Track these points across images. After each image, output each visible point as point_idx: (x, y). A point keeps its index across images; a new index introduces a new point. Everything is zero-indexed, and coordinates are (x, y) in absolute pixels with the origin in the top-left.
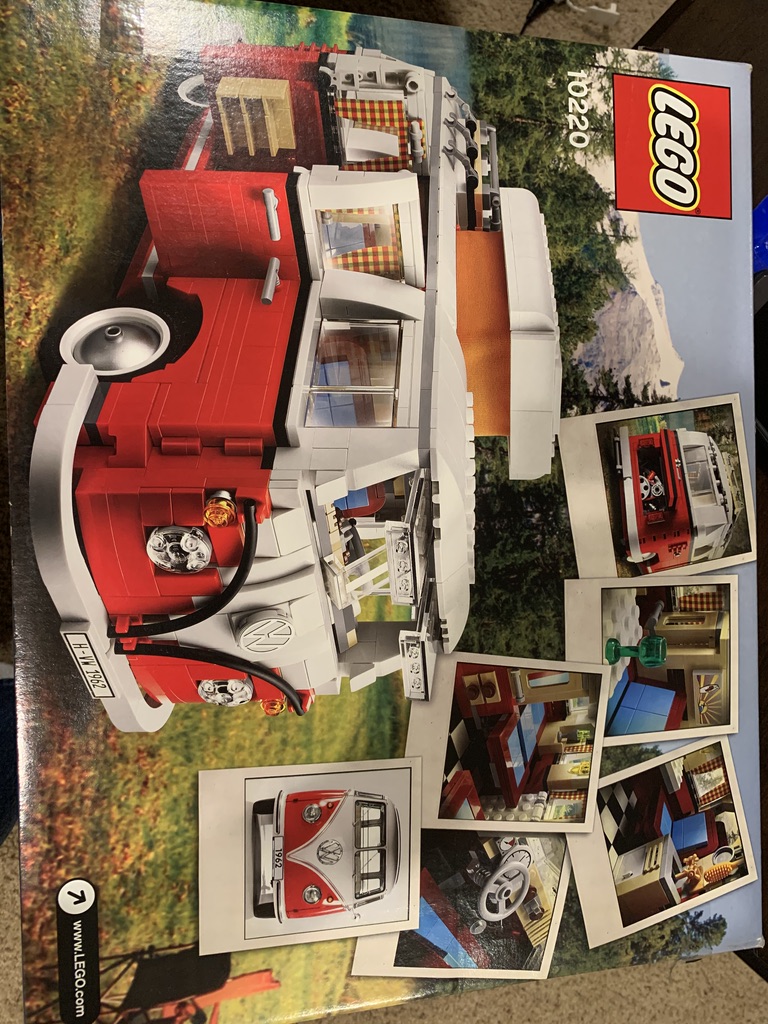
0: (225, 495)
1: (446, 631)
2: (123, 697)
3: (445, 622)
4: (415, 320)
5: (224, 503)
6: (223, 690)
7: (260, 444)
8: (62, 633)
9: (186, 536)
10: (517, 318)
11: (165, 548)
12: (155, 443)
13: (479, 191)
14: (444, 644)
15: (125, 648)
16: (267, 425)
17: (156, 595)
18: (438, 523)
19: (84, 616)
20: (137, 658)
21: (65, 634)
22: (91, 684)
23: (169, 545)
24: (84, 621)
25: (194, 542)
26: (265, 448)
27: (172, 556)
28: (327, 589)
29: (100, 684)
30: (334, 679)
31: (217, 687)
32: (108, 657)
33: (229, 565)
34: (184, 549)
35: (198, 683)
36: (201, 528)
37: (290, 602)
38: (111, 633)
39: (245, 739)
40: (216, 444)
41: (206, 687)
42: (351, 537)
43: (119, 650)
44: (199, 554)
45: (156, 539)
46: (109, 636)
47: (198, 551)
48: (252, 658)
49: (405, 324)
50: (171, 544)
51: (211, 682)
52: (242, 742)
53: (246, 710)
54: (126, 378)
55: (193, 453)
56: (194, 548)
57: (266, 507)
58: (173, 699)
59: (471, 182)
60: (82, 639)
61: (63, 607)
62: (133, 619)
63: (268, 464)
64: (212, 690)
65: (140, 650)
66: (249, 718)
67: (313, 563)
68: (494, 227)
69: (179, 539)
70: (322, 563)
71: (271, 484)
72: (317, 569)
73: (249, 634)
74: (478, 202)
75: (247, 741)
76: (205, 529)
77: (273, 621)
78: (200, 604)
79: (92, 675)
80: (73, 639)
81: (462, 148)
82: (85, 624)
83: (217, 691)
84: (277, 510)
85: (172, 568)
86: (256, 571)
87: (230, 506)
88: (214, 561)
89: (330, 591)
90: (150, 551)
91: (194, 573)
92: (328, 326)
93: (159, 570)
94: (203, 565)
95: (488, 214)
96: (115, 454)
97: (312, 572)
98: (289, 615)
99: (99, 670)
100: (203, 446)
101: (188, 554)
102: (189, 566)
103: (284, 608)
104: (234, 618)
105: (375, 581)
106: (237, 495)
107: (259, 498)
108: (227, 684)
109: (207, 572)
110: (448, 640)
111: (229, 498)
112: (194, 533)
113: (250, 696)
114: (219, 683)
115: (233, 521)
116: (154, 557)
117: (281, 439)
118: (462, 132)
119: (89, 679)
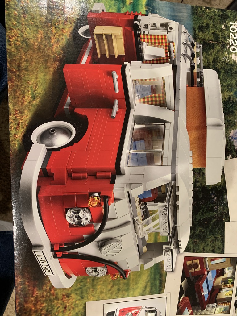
0: (96, 194)
1: (181, 245)
2: (57, 275)
3: (180, 242)
4: (170, 123)
5: (96, 198)
6: (96, 271)
7: (110, 174)
8: (33, 251)
9: (81, 212)
10: (209, 121)
11: (73, 216)
12: (70, 175)
13: (195, 71)
14: (180, 250)
15: (58, 256)
16: (113, 166)
17: (70, 235)
18: (178, 203)
19: (41, 244)
20: (62, 260)
21: (34, 251)
22: (44, 270)
23: (74, 215)
24: (41, 246)
25: (84, 214)
26: (112, 175)
27: (76, 220)
28: (135, 230)
29: (48, 270)
30: (138, 265)
31: (93, 270)
32: (51, 260)
33: (98, 222)
34: (81, 217)
35: (86, 268)
36: (87, 208)
37: (121, 236)
38: (52, 250)
39: (104, 289)
40: (93, 174)
41: (89, 270)
42: (145, 209)
43: (55, 257)
44: (86, 218)
45: (69, 213)
46: (51, 251)
47: (86, 217)
48: (106, 258)
49: (167, 125)
50: (75, 215)
51: (91, 268)
52: (103, 290)
53: (104, 278)
54: (58, 149)
55: (84, 178)
56: (84, 216)
57: (112, 199)
58: (76, 275)
59: (193, 67)
60: (41, 253)
61: (33, 241)
62: (61, 245)
63: (113, 182)
64: (91, 271)
65: (64, 256)
66: (105, 281)
67: (130, 220)
68: (201, 85)
69: (78, 213)
70: (134, 220)
71: (114, 190)
72: (132, 223)
73: (105, 249)
74: (195, 75)
75: (105, 290)
76: (88, 208)
77: (115, 244)
78: (87, 238)
79: (45, 267)
80: (37, 253)
81: (189, 54)
82: (42, 247)
83: (93, 271)
84: (116, 200)
85: (76, 224)
86: (108, 225)
87: (98, 199)
88: (92, 221)
89: (137, 231)
90: (67, 218)
91: (84, 226)
92: (137, 126)
93: (71, 225)
94: (87, 223)
95: (198, 80)
96: (54, 180)
97: (130, 224)
98: (121, 241)
99: (48, 265)
100: (88, 175)
101: (82, 218)
102: (82, 223)
103: (119, 238)
104: (99, 243)
105: (154, 227)
106: (101, 194)
107: (110, 195)
108: (97, 268)
109: (89, 225)
110: (181, 248)
111: (98, 196)
112: (84, 210)
113: (106, 273)
114: (94, 268)
115: (99, 205)
116: (69, 220)
117: (118, 172)
118: (189, 47)
119: (44, 268)
